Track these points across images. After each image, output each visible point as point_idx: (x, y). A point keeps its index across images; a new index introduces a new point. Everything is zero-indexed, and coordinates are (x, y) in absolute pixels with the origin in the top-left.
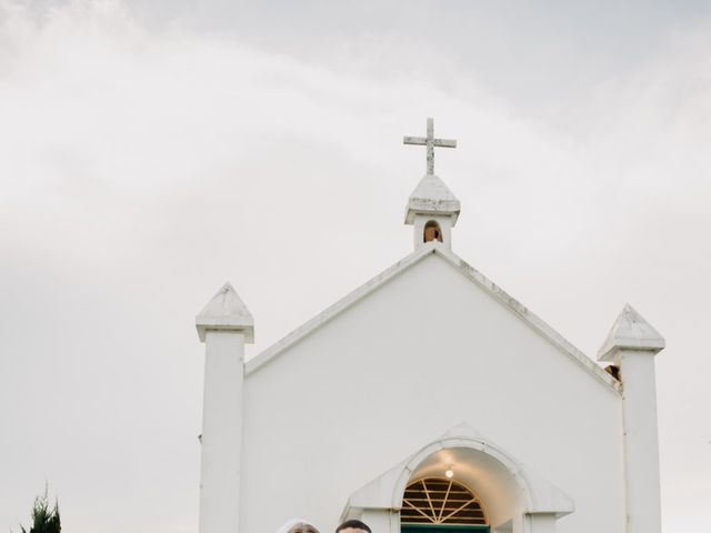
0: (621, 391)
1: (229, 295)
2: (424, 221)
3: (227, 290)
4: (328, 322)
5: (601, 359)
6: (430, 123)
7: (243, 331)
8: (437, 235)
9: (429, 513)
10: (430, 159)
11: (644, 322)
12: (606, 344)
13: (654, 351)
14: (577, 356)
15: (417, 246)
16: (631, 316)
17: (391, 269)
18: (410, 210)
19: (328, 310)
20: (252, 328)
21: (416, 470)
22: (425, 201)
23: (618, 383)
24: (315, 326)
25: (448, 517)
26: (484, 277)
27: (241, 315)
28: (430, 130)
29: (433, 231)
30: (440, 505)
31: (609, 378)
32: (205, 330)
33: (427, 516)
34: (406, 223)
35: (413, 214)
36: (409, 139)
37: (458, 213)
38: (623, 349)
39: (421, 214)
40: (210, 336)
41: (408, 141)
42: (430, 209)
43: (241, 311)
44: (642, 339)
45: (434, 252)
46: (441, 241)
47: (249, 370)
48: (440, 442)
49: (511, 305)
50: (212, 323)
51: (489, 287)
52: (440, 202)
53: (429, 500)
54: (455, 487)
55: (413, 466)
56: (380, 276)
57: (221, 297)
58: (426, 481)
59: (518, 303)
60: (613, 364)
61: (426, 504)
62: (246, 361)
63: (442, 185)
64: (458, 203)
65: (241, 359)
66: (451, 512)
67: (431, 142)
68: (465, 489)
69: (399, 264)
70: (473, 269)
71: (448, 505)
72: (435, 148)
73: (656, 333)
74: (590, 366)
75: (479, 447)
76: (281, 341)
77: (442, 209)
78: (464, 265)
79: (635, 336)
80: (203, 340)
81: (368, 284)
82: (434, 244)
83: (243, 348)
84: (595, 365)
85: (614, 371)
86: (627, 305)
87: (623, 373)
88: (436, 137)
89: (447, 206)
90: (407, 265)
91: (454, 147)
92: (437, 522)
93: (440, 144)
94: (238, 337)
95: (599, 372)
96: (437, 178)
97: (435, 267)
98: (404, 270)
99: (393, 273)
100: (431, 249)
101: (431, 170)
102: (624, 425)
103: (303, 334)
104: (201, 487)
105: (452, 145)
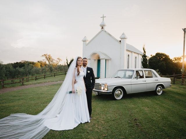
0: (121, 43)
2: (102, 27)
3: (85, 37)
4: (94, 38)
6: (103, 15)
8: (103, 28)
10: (103, 19)
13: (125, 38)
14: (116, 40)
17: (98, 33)
22: (101, 25)
28: (103, 16)
29: (102, 28)
31: (119, 42)
37: (105, 25)
40: (84, 42)
41: (101, 17)
43: (86, 39)
45: (103, 30)
47: (87, 45)
49: (110, 35)
50: (84, 40)
52: (103, 25)
78: (105, 31)
79: (123, 37)
85: (120, 41)
87: (121, 41)
93: (104, 17)
97: (103, 32)
98: (100, 33)
101: (103, 21)
105: (105, 17)
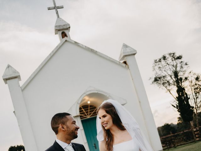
0: (128, 68)
1: (10, 68)
2: (61, 32)
3: (9, 66)
5: (120, 60)
6: (54, 2)
7: (17, 77)
8: (66, 35)
9: (86, 115)
10: (57, 13)
11: (129, 47)
12: (121, 56)
13: (134, 54)
14: (114, 61)
15: (61, 40)
16: (125, 46)
17: (55, 48)
18: (56, 30)
19: (40, 65)
20: (20, 76)
21: (80, 103)
22: (59, 26)
23: (127, 66)
24: (38, 71)
25: (91, 115)
26: (82, 45)
27: (16, 73)
28: (55, 4)
29: (64, 35)
30: (88, 112)
31: (124, 65)
32: (6, 80)
33: (85, 116)
34: (55, 34)
35: (57, 31)
36: (49, 8)
37: (70, 27)
38: (126, 56)
39: (59, 30)
40: (8, 81)
41: (49, 9)
42: (61, 28)
43: (15, 71)
44: (131, 52)
45: (66, 41)
46: (67, 37)
47: (23, 88)
48: (85, 93)
49: (92, 51)
50: (7, 77)
51: (84, 47)
52: (64, 25)
53: (85, 112)
54: (91, 106)
55: (79, 102)
56: (53, 51)
57: (8, 69)
58: (82, 106)
59: (94, 50)
60: (124, 61)
61: (84, 113)
62: (21, 86)
63: (63, 20)
64: (69, 25)
65: (19, 86)
66: (91, 113)
67: (56, 8)
68: (93, 106)
69: (57, 47)
70: (78, 43)
71: (90, 112)
72: (58, 9)
73: (133, 49)
74: (118, 63)
75: (96, 92)
76: (29, 78)
77: (65, 27)
78: (76, 42)
79: (128, 51)
80: (6, 83)
81: (50, 54)
82: (65, 38)
83: (19, 83)
84: (120, 62)
85: (125, 63)
86: (124, 44)
87: (127, 63)
88: (57, 6)
89: (66, 26)
90: (59, 46)
91: (63, 8)
92: (89, 117)
93: (59, 8)
94: (16, 80)
95: (121, 64)
96: (61, 18)
98: (59, 48)
99: (56, 50)
100: (65, 40)
101: (58, 17)
102: (132, 77)
103: (35, 74)
104: (19, 126)
105: (62, 7)
